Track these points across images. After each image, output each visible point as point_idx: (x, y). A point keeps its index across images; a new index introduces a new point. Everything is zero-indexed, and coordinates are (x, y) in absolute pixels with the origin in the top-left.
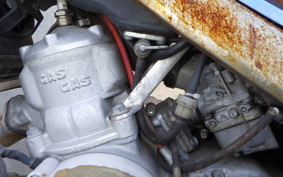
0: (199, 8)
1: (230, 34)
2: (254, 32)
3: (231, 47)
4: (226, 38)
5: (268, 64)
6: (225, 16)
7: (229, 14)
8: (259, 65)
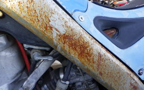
0: (73, 42)
1: (88, 57)
2: (101, 57)
3: (89, 64)
4: (86, 60)
5: (105, 73)
6: (87, 47)
7: (89, 46)
8: (101, 74)
